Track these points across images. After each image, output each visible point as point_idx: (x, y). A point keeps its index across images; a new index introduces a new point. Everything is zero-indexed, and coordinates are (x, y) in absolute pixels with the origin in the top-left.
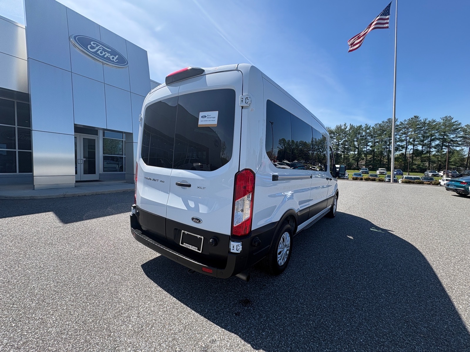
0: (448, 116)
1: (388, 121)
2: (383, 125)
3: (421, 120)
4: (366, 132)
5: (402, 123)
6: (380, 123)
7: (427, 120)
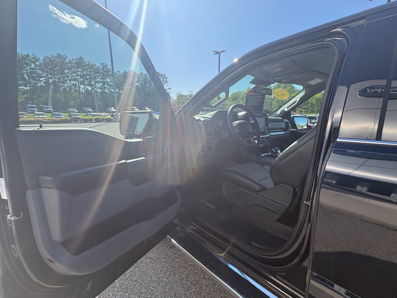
0: (104, 63)
1: (57, 56)
2: (53, 59)
3: (86, 62)
4: (35, 64)
5: (71, 61)
6: (49, 56)
7: (90, 63)
